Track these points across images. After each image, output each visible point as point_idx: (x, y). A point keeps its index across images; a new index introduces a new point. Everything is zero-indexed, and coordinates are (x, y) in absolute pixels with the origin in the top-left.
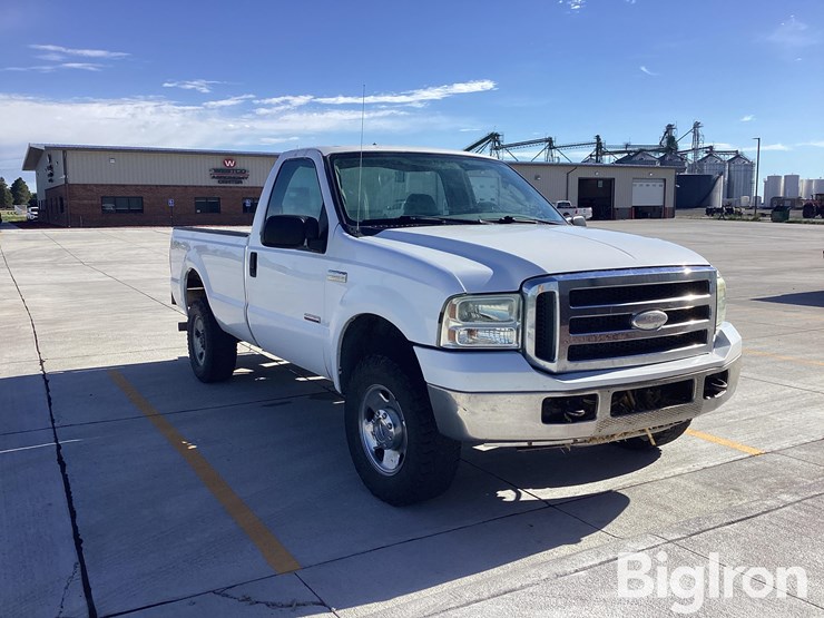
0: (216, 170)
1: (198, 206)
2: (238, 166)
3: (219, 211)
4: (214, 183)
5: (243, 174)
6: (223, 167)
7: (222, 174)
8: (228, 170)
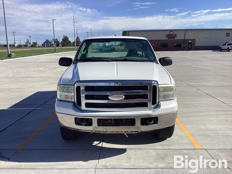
0: (167, 35)
1: (161, 45)
2: (174, 34)
3: (167, 47)
4: (167, 39)
5: (175, 36)
6: (170, 34)
7: (169, 36)
8: (171, 35)
